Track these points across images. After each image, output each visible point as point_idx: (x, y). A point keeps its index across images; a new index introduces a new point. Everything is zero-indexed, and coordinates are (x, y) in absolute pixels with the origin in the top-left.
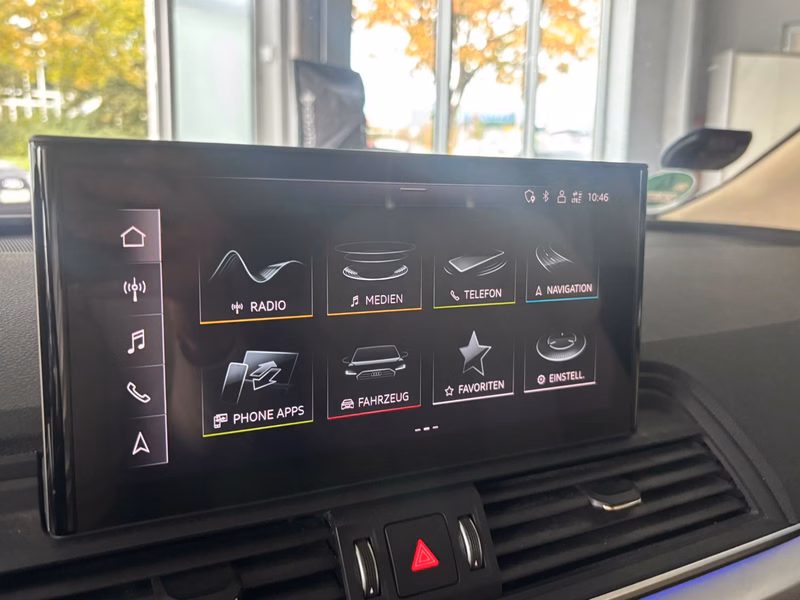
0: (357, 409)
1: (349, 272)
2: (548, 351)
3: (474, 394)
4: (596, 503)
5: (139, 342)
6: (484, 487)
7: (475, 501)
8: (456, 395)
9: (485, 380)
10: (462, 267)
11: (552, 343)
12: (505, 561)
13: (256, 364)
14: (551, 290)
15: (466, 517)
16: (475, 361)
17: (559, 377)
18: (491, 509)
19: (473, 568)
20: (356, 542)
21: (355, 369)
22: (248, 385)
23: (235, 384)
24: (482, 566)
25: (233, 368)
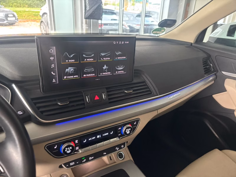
0: (86, 76)
1: (84, 55)
2: (118, 68)
3: (105, 74)
4: (125, 91)
5: (53, 66)
6: (107, 88)
7: (105, 90)
9: (107, 72)
10: (103, 54)
11: (118, 67)
12: (109, 99)
13: (70, 69)
14: (118, 58)
15: (104, 93)
16: (105, 69)
17: (120, 72)
18: (108, 92)
19: (104, 100)
20: (86, 95)
21: (85, 70)
22: (69, 72)
23: (67, 72)
24: (106, 99)
25: (67, 70)
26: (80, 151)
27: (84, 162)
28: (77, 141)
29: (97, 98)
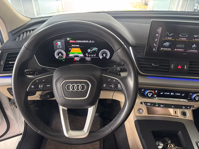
0: (177, 50)
1: (180, 35)
3: (192, 51)
5: (156, 40)
6: (190, 62)
7: (188, 63)
8: (190, 51)
9: (194, 50)
10: (195, 36)
13: (167, 44)
15: (186, 65)
16: (194, 48)
18: (190, 65)
20: (173, 64)
21: (178, 46)
22: (165, 46)
23: (164, 45)
24: (186, 70)
25: (164, 44)
26: (157, 98)
27: (157, 106)
28: (156, 91)
29: (180, 67)
